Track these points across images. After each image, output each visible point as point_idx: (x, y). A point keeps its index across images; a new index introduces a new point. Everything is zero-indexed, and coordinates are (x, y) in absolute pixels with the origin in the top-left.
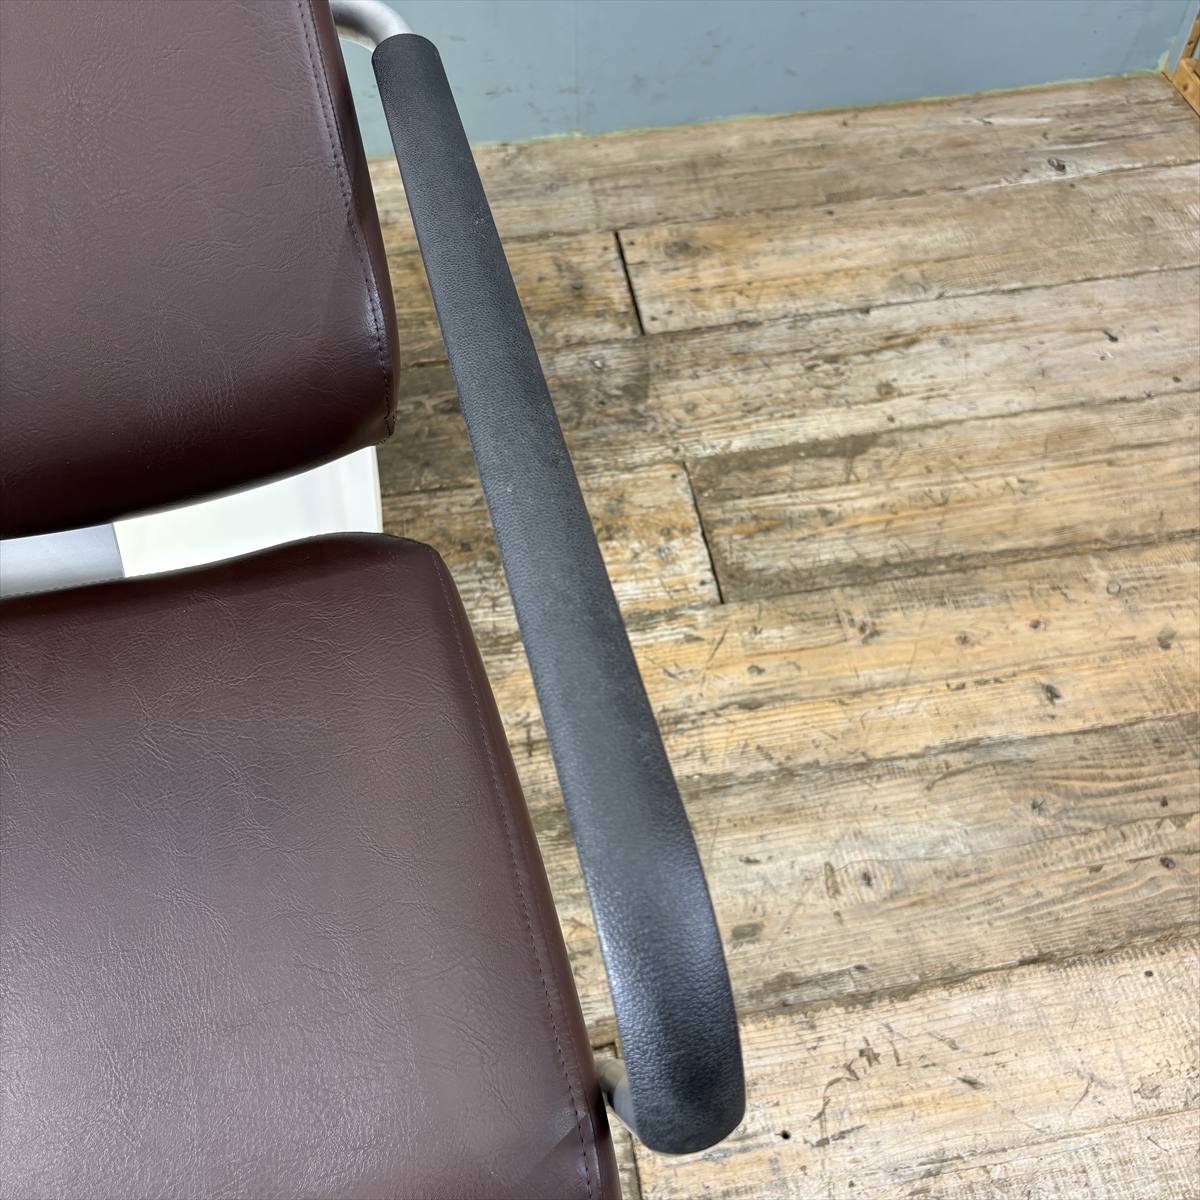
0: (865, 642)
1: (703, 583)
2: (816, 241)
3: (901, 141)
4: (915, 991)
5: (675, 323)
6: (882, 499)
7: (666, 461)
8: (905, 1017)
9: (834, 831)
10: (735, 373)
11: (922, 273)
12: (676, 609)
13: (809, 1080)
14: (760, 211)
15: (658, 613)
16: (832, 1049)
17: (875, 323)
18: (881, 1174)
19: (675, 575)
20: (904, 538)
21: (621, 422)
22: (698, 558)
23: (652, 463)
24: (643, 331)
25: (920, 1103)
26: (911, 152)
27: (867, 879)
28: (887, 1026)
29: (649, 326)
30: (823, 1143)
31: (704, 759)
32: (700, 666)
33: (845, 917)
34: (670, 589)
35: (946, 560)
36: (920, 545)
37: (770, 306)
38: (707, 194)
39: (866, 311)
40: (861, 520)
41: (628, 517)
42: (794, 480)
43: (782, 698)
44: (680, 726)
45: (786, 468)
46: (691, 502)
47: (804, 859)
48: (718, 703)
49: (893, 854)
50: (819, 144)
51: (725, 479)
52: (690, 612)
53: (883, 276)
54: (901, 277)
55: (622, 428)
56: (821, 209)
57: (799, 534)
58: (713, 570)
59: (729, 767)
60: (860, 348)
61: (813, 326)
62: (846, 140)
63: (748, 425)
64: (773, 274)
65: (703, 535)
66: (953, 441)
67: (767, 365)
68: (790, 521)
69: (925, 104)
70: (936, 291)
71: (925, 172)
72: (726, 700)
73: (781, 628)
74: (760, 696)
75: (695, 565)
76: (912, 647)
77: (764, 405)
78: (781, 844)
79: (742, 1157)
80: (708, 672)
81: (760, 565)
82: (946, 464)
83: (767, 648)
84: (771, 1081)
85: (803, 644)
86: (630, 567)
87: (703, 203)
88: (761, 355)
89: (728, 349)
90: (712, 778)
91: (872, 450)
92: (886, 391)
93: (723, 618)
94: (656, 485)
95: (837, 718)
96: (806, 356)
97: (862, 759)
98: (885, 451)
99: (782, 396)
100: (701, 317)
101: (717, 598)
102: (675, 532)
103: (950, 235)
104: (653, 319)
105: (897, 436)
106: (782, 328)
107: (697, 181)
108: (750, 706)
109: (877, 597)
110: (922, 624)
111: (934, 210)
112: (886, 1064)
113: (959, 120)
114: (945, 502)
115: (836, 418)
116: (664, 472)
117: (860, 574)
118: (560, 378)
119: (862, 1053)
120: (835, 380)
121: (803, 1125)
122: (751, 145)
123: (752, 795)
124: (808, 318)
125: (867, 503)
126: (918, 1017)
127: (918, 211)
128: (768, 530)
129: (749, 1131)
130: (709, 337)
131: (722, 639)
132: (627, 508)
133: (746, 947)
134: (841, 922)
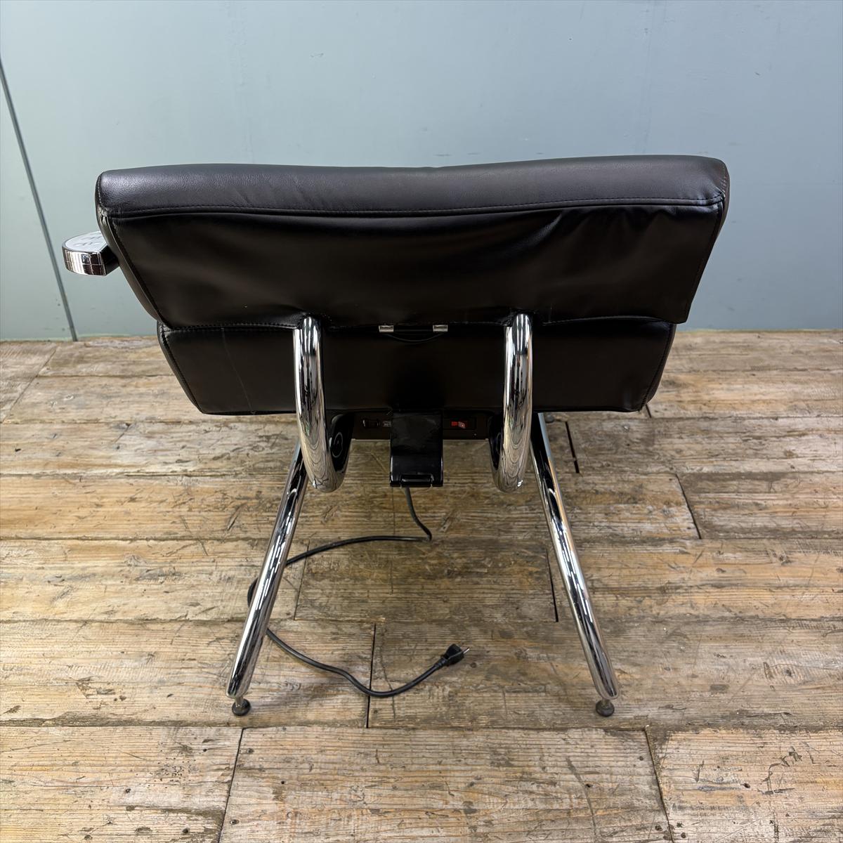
0: (782, 564)
1: (689, 528)
2: (746, 386)
3: (793, 347)
4: (821, 729)
5: (668, 414)
6: (789, 502)
7: (666, 472)
8: (815, 741)
9: (768, 648)
10: (703, 439)
11: (808, 405)
12: (674, 538)
13: (759, 761)
14: (714, 371)
15: (664, 539)
16: (773, 749)
17: (781, 424)
18: (805, 813)
19: (673, 523)
20: (805, 521)
21: (640, 453)
22: (686, 517)
23: (658, 473)
24: (650, 416)
25: (827, 783)
26: (798, 352)
27: (789, 673)
28: (805, 743)
29: (653, 413)
30: (769, 793)
31: (692, 607)
32: (689, 565)
33: (777, 689)
34: (670, 529)
35: (829, 533)
36: (813, 525)
37: (722, 412)
38: (684, 362)
39: (777, 419)
40: (778, 510)
41: (645, 495)
42: (739, 488)
43: (736, 585)
44: (678, 591)
45: (735, 482)
46: (681, 492)
47: (751, 659)
48: (699, 583)
49: (803, 664)
50: (745, 344)
51: (700, 483)
52: (682, 541)
53: (785, 405)
54: (795, 406)
55: (640, 456)
56: (748, 373)
57: (743, 512)
58: (695, 523)
59: (707, 612)
60: (774, 435)
61: (746, 422)
62: (762, 344)
63: (712, 462)
64: (723, 398)
65: (688, 507)
66: (829, 480)
67: (721, 437)
68: (738, 506)
69: (805, 332)
70: (816, 413)
71: (807, 362)
72: (704, 582)
73: (734, 553)
74: (723, 582)
75: (684, 520)
76: (811, 571)
77: (720, 454)
78: (737, 651)
79: (721, 792)
80: (693, 569)
81: (722, 523)
82: (826, 490)
83: (727, 561)
84: (737, 759)
85: (747, 562)
86: (647, 517)
87: (682, 365)
88: (717, 432)
89: (699, 428)
90: (697, 617)
91: (782, 480)
92: (789, 455)
93: (702, 545)
94: (660, 482)
95: (768, 597)
96: (743, 435)
97: (783, 618)
98: (789, 481)
99: (730, 451)
100: (682, 413)
101: (697, 536)
102: (672, 504)
103: (823, 389)
104: (656, 411)
105: (797, 475)
106: (729, 422)
107: (678, 355)
108: (719, 586)
109: (788, 545)
110: (816, 561)
111: (811, 378)
112: (805, 761)
113: (825, 341)
114: (826, 507)
115: (761, 463)
116: (666, 478)
117: (778, 534)
118: (605, 432)
119: (790, 754)
120: (760, 447)
121: (756, 782)
122: (708, 342)
123: (720, 627)
124: (744, 419)
125: (781, 502)
126: (824, 742)
127: (803, 378)
128: (725, 509)
129: (725, 780)
130: (686, 422)
131: (701, 555)
132: (644, 491)
133: (718, 695)
134: (774, 691)
